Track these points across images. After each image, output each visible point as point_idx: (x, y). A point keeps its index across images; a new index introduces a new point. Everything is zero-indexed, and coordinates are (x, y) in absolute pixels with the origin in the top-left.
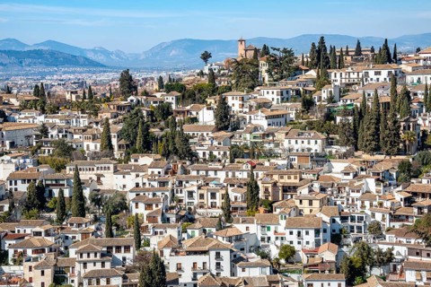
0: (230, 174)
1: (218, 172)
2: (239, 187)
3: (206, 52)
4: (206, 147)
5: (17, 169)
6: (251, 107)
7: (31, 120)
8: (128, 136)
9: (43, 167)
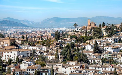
0: (104, 69)
1: (99, 68)
2: (109, 74)
3: (76, 24)
4: (92, 59)
5: (29, 65)
6: (104, 44)
7: (27, 48)
8: (64, 54)
9: (38, 65)
